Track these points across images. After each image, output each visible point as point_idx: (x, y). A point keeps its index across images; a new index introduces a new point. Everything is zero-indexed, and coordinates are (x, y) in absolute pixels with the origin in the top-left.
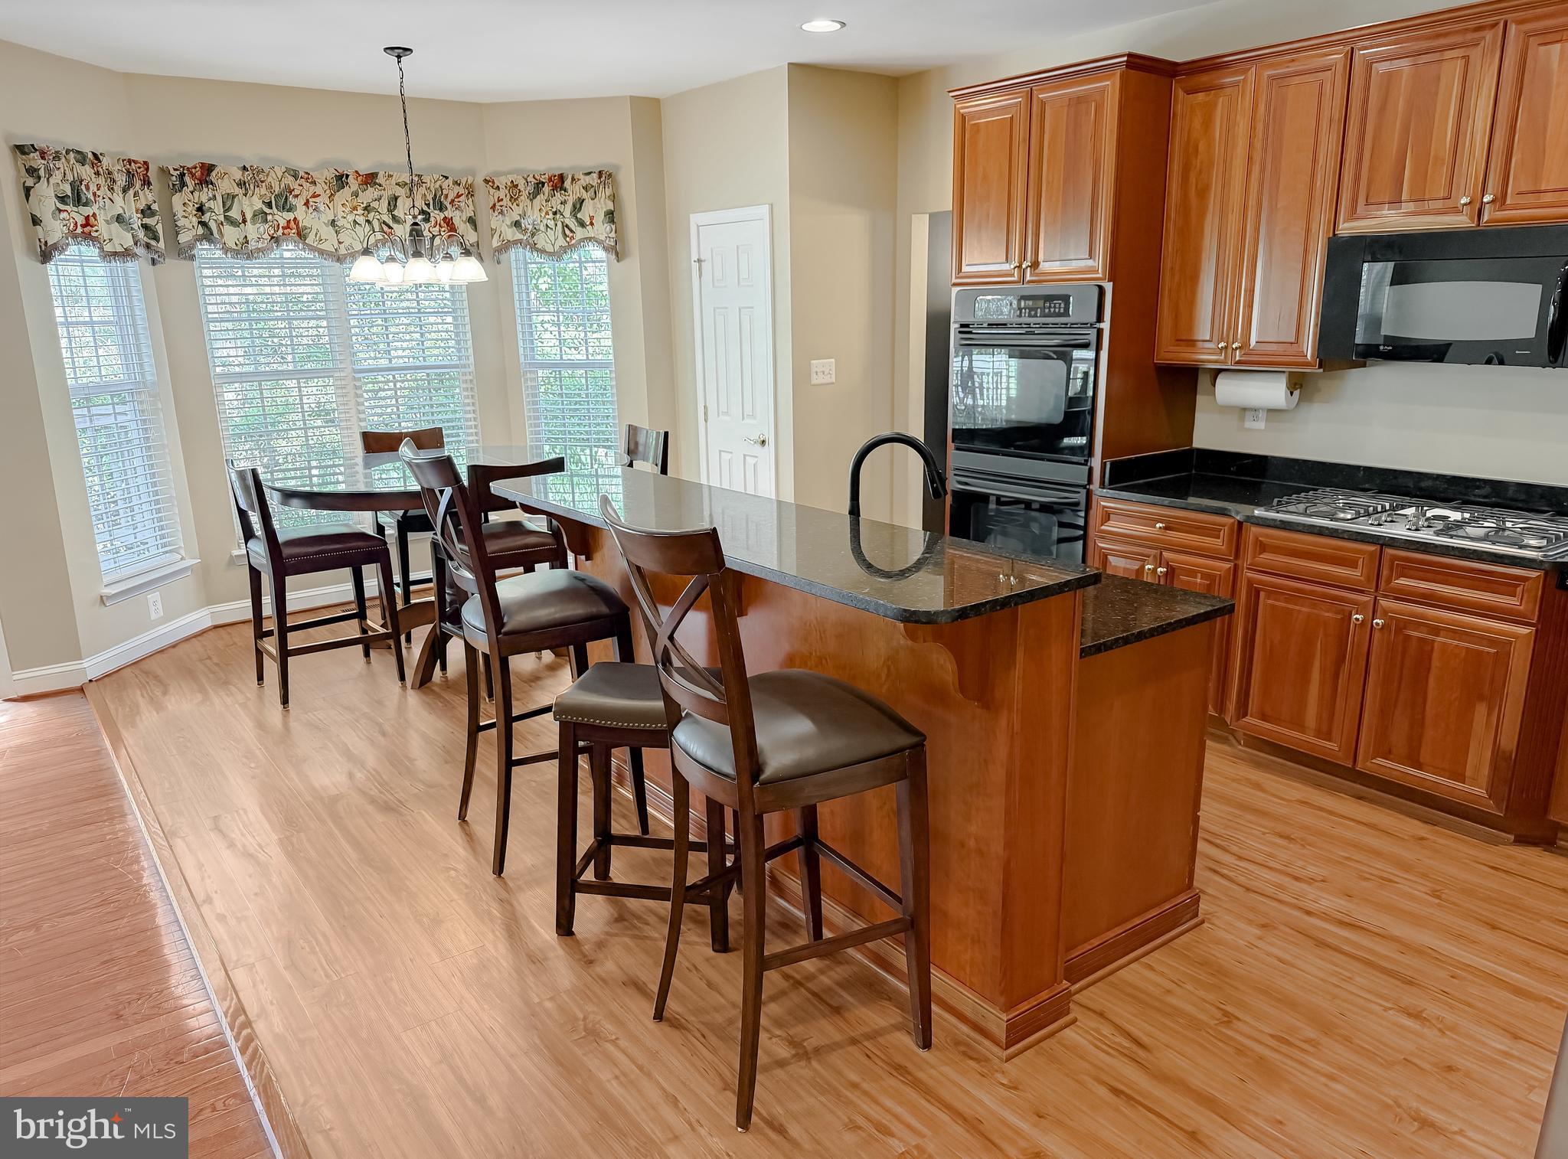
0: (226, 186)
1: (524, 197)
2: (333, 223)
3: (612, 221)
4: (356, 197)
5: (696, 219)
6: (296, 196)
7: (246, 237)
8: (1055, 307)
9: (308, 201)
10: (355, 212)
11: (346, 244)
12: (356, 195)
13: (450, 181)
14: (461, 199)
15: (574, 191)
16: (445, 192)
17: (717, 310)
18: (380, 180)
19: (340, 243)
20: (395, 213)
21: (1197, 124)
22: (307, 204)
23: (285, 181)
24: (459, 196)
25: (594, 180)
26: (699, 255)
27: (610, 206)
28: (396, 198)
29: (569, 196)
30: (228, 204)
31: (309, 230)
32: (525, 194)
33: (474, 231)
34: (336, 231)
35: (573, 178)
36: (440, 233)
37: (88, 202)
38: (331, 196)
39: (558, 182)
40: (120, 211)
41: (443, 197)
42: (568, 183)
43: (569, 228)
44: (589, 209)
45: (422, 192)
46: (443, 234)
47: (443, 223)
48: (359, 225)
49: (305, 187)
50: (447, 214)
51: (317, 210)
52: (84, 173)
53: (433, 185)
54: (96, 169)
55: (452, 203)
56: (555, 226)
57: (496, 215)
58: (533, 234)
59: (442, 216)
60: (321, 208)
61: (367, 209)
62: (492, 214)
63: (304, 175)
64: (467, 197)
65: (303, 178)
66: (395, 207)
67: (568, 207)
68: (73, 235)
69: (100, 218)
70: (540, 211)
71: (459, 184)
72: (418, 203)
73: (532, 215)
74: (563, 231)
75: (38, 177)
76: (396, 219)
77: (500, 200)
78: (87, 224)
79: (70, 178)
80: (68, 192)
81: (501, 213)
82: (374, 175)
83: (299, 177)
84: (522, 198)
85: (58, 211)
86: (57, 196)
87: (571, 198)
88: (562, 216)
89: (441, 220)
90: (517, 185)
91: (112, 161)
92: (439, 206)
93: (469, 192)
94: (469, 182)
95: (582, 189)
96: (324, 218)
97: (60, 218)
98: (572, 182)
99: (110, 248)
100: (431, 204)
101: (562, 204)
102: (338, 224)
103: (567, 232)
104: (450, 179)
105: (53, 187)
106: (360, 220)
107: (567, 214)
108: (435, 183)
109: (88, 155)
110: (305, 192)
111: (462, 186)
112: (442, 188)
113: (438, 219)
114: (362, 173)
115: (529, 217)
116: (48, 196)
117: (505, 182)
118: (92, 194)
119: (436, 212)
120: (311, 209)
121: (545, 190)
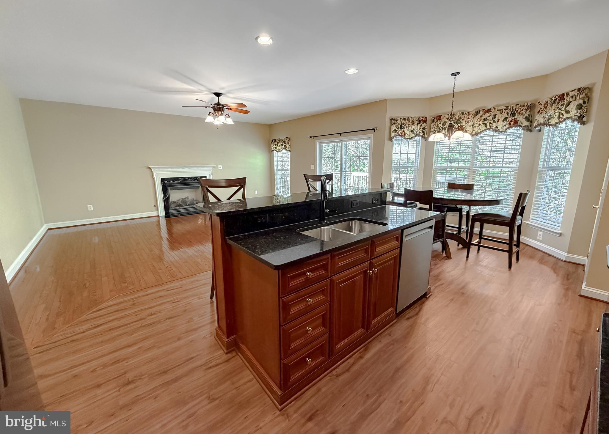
2: (473, 125)
6: (463, 119)
9: (466, 120)
10: (480, 121)
11: (476, 131)
12: (482, 116)
15: (567, 99)
18: (492, 110)
19: (473, 131)
20: (494, 120)
24: (522, 110)
25: (576, 92)
28: (496, 115)
30: (444, 124)
32: (549, 105)
33: (527, 121)
34: (473, 128)
35: (568, 94)
36: (510, 124)
37: (404, 128)
38: (474, 118)
39: (562, 97)
40: (413, 129)
41: (515, 112)
42: (565, 97)
43: (562, 114)
44: (572, 105)
45: (507, 111)
46: (511, 124)
47: (513, 121)
48: (481, 125)
49: (466, 117)
50: (516, 117)
51: (468, 122)
52: (405, 122)
53: (512, 108)
54: (409, 121)
55: (519, 113)
56: (557, 114)
57: (539, 114)
58: (549, 119)
59: (514, 118)
60: (469, 122)
61: (485, 120)
62: (537, 115)
63: (467, 113)
64: (526, 110)
65: (466, 114)
66: (495, 118)
67: (565, 106)
68: (399, 135)
69: (407, 131)
70: (554, 110)
71: (524, 106)
72: (505, 115)
73: (551, 112)
74: (559, 116)
75: (392, 125)
76: (494, 122)
77: (541, 109)
78: (402, 133)
79: (401, 124)
80: (399, 127)
81: (541, 113)
82: (490, 109)
83: (464, 114)
84: (548, 106)
85: (395, 131)
86: (397, 128)
87: (566, 102)
88: (560, 110)
89: (512, 119)
90: (548, 102)
91: (415, 119)
92: (513, 115)
93: (528, 108)
94: (528, 105)
95: (570, 98)
96: (470, 124)
97: (396, 132)
98: (567, 96)
99: (409, 138)
100: (509, 115)
101: (562, 105)
102: (474, 125)
103: (561, 116)
104: (520, 105)
105: (396, 126)
106: (481, 123)
107: (563, 109)
108: (513, 108)
109: (406, 118)
110: (465, 118)
111: (525, 107)
112: (516, 109)
113: (510, 119)
114: (485, 109)
115: (549, 113)
116: (393, 128)
117: (544, 101)
118: (406, 126)
119: (511, 117)
120: (467, 122)
121: (557, 101)
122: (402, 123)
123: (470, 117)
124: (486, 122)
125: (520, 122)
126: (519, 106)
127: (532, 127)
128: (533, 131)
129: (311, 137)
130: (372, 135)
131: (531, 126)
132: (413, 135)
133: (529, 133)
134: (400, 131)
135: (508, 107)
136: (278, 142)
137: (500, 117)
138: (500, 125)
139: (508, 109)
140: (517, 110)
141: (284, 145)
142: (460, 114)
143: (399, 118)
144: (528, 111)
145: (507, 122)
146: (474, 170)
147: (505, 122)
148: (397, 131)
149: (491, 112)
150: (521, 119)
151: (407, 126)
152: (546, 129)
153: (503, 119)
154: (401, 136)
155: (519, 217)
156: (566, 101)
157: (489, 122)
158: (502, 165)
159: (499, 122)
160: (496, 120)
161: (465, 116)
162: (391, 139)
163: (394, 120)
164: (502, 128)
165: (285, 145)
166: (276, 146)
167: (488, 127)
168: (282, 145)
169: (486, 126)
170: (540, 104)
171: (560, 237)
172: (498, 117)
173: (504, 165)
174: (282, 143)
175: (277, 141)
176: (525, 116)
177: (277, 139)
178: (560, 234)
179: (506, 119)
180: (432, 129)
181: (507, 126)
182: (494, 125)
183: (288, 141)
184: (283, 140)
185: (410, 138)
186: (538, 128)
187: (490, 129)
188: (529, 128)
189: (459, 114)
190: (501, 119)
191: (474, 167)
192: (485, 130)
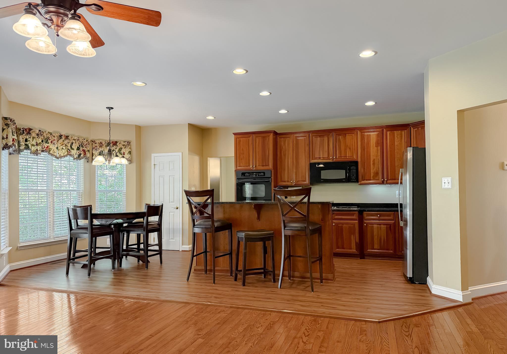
0: (34, 135)
1: (104, 146)
2: (57, 148)
3: (130, 154)
5: (153, 155)
6: (50, 140)
7: (37, 149)
8: (261, 174)
9: (52, 141)
10: (63, 146)
13: (85, 140)
14: (87, 145)
15: (119, 146)
16: (84, 143)
17: (160, 177)
18: (70, 138)
19: (58, 153)
20: (72, 147)
21: (282, 143)
22: (51, 142)
23: (48, 135)
24: (86, 144)
25: (126, 143)
26: (154, 163)
27: (130, 150)
30: (33, 140)
31: (51, 149)
33: (89, 154)
38: (58, 141)
39: (115, 143)
55: (85, 146)
57: (94, 150)
67: (117, 149)
71: (87, 141)
77: (96, 147)
82: (68, 136)
90: (102, 143)
95: (122, 146)
98: (120, 144)
100: (80, 146)
108: (82, 140)
117: (99, 142)
123: (55, 138)
153: (76, 148)
157: (67, 148)
161: (52, 137)
170: (94, 143)
176: (88, 149)
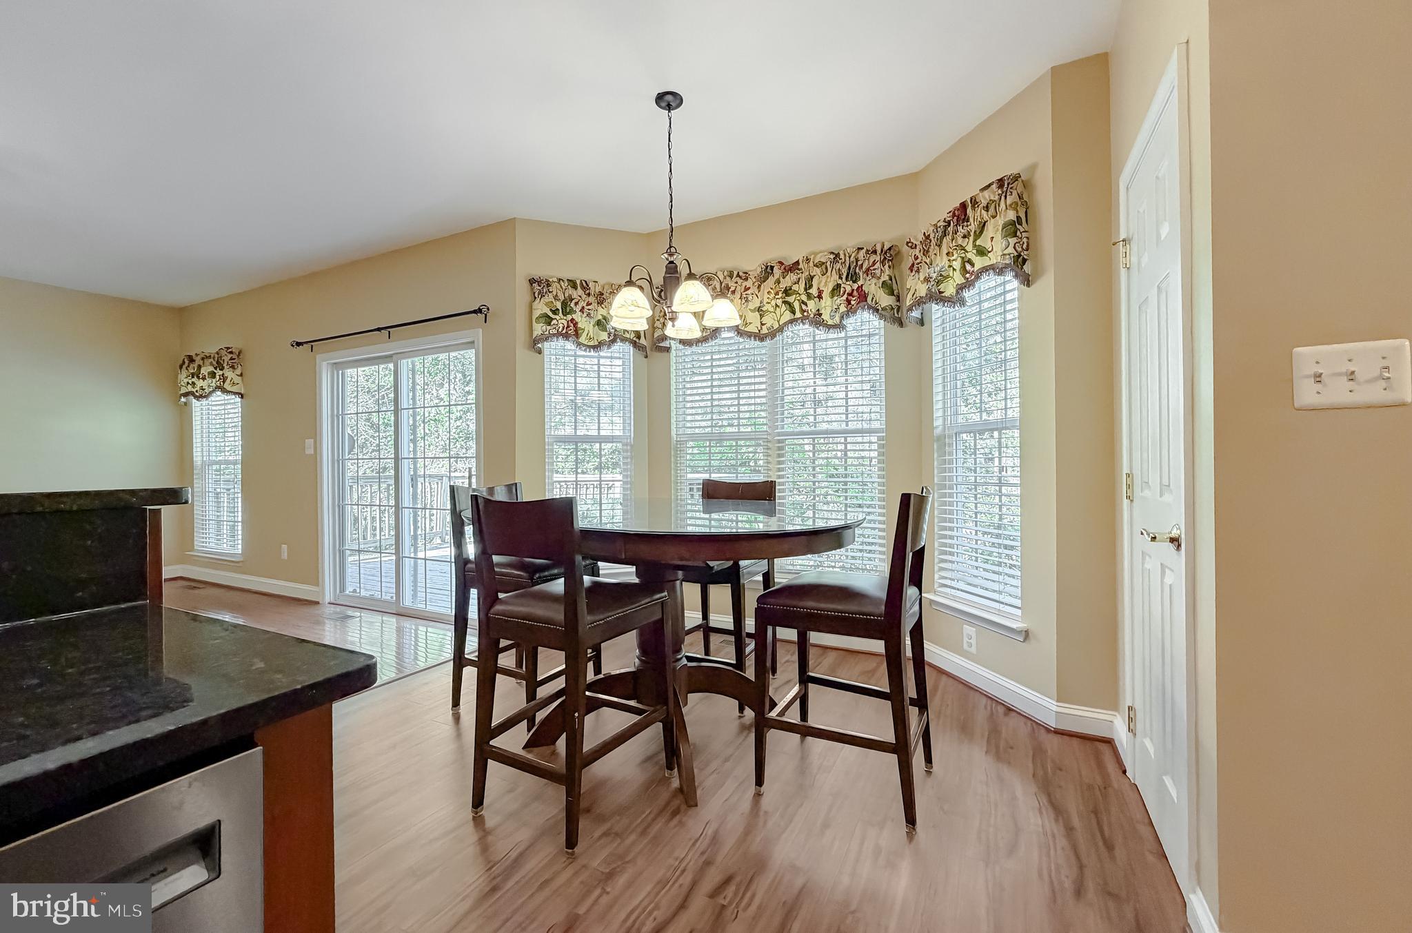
2: (759, 309)
3: (1014, 233)
4: (779, 284)
6: (733, 292)
11: (768, 325)
12: (778, 282)
14: (876, 266)
15: (975, 217)
17: (1142, 307)
19: (762, 324)
20: (810, 291)
24: (873, 264)
25: (994, 193)
26: (1127, 232)
28: (812, 278)
29: (970, 225)
32: (933, 242)
33: (889, 295)
34: (761, 316)
35: (974, 202)
36: (849, 302)
37: (572, 312)
38: (759, 286)
39: (961, 214)
40: (600, 317)
41: (857, 268)
42: (969, 210)
43: (970, 262)
44: (990, 231)
45: (838, 266)
46: (853, 303)
47: (855, 293)
48: (778, 306)
49: (739, 283)
50: (860, 283)
51: (747, 301)
52: (576, 294)
53: (847, 259)
54: (587, 292)
55: (867, 272)
56: (957, 264)
57: (913, 274)
58: (938, 283)
59: (855, 286)
60: (750, 298)
61: (787, 292)
62: (909, 275)
63: (741, 274)
64: (883, 263)
65: (738, 275)
66: (811, 286)
67: (971, 238)
68: (559, 334)
69: (583, 322)
70: (948, 254)
71: (875, 252)
72: (833, 279)
73: (941, 262)
74: (963, 267)
75: (535, 298)
76: (809, 296)
77: (916, 258)
78: (568, 327)
79: (562, 298)
80: (559, 305)
81: (918, 271)
82: (797, 263)
83: (735, 276)
84: (932, 247)
85: (548, 320)
86: (551, 310)
87: (973, 226)
88: (963, 251)
89: (853, 290)
90: (929, 235)
91: (606, 287)
92: (853, 277)
93: (885, 258)
94: (886, 248)
95: (983, 211)
96: (752, 306)
97: (549, 324)
98: (973, 207)
99: (591, 343)
100: (844, 277)
101: (964, 237)
102: (764, 309)
103: (968, 267)
104: (865, 248)
105: (547, 304)
106: (779, 302)
107: (969, 247)
108: (850, 257)
109: (578, 282)
110: (739, 288)
111: (878, 254)
112: (857, 260)
113: (849, 289)
114: (786, 263)
115: (937, 265)
116: (537, 309)
117: (921, 237)
118: (579, 307)
119: (848, 283)
120: (744, 301)
121: (950, 229)
122: (567, 295)
123: (749, 283)
124: (790, 299)
125: (873, 298)
126: (864, 251)
127: (902, 313)
128: (906, 326)
129: (299, 344)
130: (478, 334)
131: (899, 308)
132: (604, 336)
133: (896, 327)
134: (561, 321)
135: (837, 255)
136: (201, 363)
137: (823, 284)
138: (828, 306)
139: (840, 261)
140: (860, 263)
141: (219, 372)
142: (725, 278)
143: (555, 280)
144: (887, 266)
145: (842, 296)
146: (779, 441)
147: (836, 298)
148: (554, 322)
149: (801, 269)
150: (872, 288)
151: (583, 308)
152: (936, 310)
153: (830, 289)
154: (566, 336)
155: (911, 592)
156: (972, 224)
157: (798, 300)
158: (847, 425)
159: (822, 298)
160: (814, 291)
161: (737, 283)
162: (535, 344)
163: (539, 283)
164: (832, 317)
165: (221, 373)
166: (193, 380)
167: (798, 315)
168: (213, 375)
169: (793, 312)
170: (911, 247)
171: (1024, 643)
172: (819, 283)
173: (852, 426)
174: (211, 369)
175: (198, 361)
176: (882, 279)
177: (197, 355)
178: (1024, 633)
179: (836, 289)
180: (658, 320)
181: (843, 309)
182: (812, 306)
183: (231, 359)
184: (214, 358)
185: (597, 343)
186: (916, 314)
187: (803, 319)
188: (896, 315)
189: (721, 277)
190: (825, 290)
191: (779, 434)
192: (791, 321)
